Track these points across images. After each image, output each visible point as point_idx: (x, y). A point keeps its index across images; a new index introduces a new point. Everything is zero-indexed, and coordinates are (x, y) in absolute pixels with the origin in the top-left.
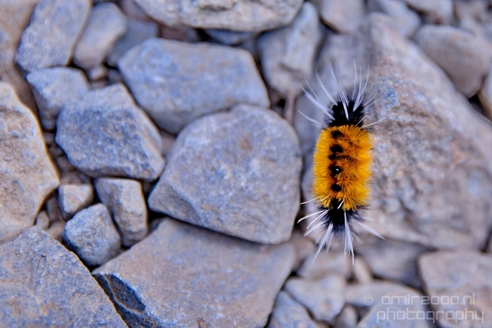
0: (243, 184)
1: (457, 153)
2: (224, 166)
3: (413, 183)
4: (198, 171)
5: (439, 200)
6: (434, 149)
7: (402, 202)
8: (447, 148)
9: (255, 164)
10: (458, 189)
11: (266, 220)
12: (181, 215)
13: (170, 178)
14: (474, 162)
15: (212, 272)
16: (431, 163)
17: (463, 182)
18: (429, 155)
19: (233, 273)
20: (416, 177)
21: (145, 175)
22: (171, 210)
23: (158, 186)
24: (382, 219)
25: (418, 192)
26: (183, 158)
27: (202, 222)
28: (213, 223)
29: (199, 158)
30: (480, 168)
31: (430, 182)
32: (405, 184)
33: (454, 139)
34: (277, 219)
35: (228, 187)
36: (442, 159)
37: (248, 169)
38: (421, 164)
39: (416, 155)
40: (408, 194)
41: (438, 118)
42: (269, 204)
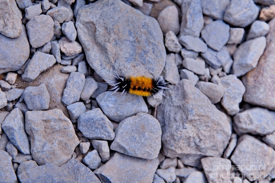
0: (143, 141)
1: (214, 126)
2: (136, 135)
3: (199, 137)
4: (127, 137)
5: (208, 141)
6: (206, 126)
7: (195, 143)
8: (210, 125)
9: (146, 134)
10: (214, 138)
11: (150, 152)
12: (122, 152)
13: (118, 140)
14: (219, 128)
15: (133, 170)
16: (205, 130)
17: (216, 135)
18: (204, 128)
19: (140, 170)
20: (200, 135)
21: (109, 139)
22: (118, 150)
23: (114, 142)
24: (189, 149)
25: (201, 140)
26: (122, 133)
27: (130, 155)
28: (133, 154)
29: (127, 133)
30: (221, 130)
31: (205, 136)
32: (196, 138)
33: (213, 122)
34: (154, 152)
35: (138, 143)
36: (209, 128)
37: (144, 136)
38: (202, 131)
39: (200, 129)
40: (197, 140)
41: (207, 116)
42: (151, 147)
